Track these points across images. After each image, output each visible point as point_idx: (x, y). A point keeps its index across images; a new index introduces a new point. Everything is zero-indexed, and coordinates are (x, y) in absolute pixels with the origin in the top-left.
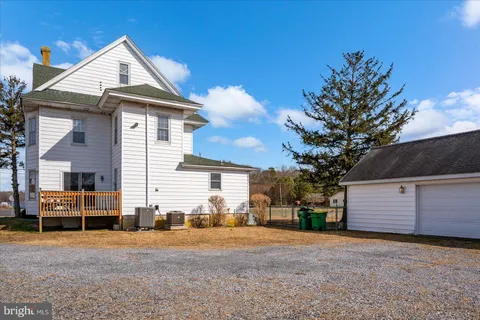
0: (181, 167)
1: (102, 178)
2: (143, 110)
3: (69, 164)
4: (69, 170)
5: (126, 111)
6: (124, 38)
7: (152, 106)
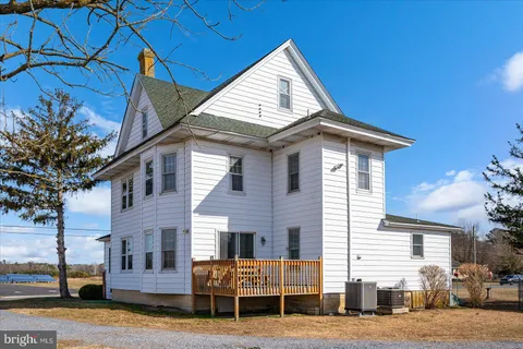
0: (382, 227)
1: (263, 240)
2: (344, 146)
3: (225, 220)
4: (225, 229)
5: (327, 147)
6: (288, 44)
7: (356, 141)
